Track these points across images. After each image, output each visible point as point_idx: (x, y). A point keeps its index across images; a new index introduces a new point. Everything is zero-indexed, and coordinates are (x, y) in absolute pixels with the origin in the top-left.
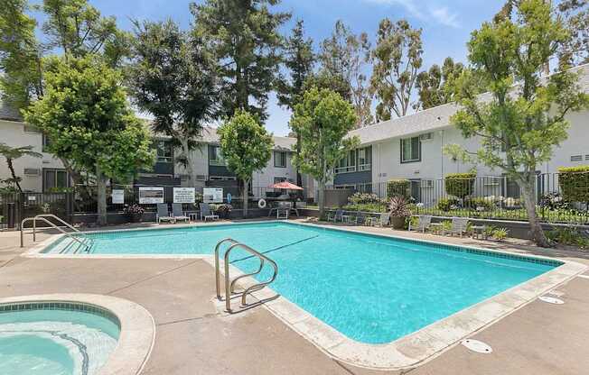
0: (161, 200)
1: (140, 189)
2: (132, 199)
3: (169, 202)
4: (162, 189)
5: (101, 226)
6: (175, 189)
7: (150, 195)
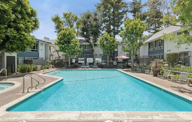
0: (84, 62)
1: (79, 59)
2: (77, 62)
3: (86, 62)
4: (84, 59)
5: (69, 68)
6: (87, 59)
7: (81, 61)
